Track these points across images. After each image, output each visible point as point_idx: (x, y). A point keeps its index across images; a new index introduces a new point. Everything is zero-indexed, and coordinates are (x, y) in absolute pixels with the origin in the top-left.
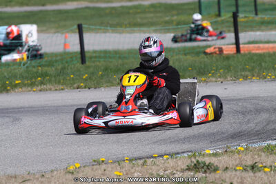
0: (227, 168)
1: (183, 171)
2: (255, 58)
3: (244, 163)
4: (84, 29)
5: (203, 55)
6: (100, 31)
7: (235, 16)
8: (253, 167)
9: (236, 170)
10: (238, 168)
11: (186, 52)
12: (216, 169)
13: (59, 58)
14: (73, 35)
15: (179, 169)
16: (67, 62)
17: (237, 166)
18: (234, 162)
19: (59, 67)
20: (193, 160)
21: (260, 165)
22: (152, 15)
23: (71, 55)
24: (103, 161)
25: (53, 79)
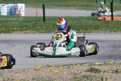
0: (105, 71)
1: (85, 71)
2: (120, 23)
3: (112, 69)
4: (45, 7)
5: (97, 21)
6: (52, 8)
7: (112, 4)
8: (116, 71)
9: (109, 72)
10: (110, 71)
11: (90, 19)
12: (100, 72)
13: (34, 19)
14: (40, 9)
15: (84, 70)
16: (37, 21)
17: (109, 70)
18: (108, 69)
19: (34, 23)
20: (90, 67)
21: (120, 71)
22: (75, 2)
23: (39, 18)
24: (51, 66)
25: (31, 28)
